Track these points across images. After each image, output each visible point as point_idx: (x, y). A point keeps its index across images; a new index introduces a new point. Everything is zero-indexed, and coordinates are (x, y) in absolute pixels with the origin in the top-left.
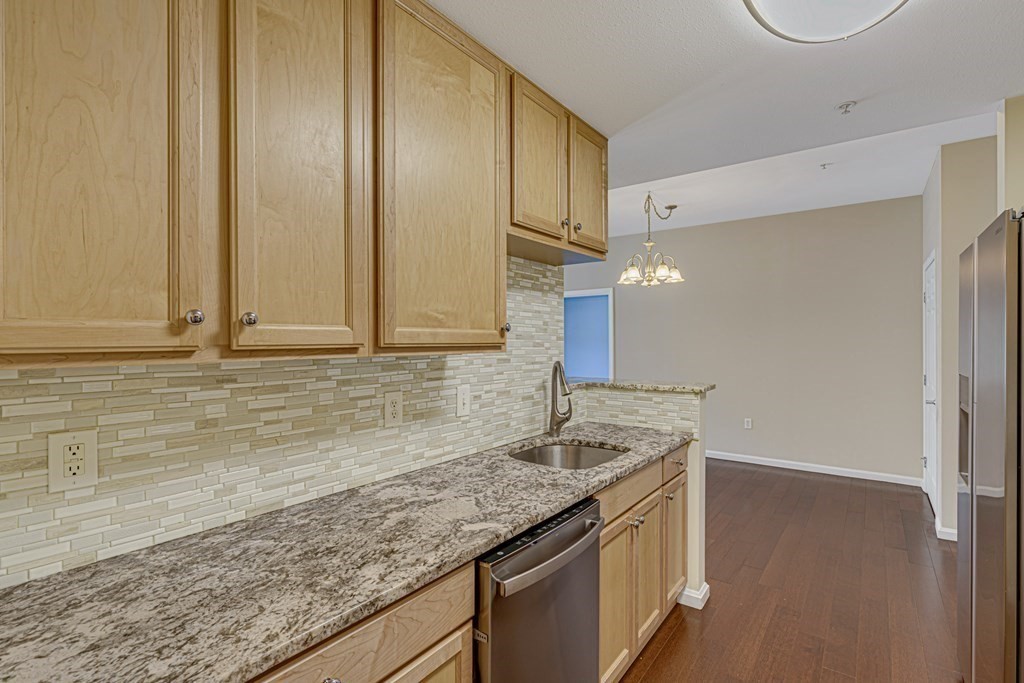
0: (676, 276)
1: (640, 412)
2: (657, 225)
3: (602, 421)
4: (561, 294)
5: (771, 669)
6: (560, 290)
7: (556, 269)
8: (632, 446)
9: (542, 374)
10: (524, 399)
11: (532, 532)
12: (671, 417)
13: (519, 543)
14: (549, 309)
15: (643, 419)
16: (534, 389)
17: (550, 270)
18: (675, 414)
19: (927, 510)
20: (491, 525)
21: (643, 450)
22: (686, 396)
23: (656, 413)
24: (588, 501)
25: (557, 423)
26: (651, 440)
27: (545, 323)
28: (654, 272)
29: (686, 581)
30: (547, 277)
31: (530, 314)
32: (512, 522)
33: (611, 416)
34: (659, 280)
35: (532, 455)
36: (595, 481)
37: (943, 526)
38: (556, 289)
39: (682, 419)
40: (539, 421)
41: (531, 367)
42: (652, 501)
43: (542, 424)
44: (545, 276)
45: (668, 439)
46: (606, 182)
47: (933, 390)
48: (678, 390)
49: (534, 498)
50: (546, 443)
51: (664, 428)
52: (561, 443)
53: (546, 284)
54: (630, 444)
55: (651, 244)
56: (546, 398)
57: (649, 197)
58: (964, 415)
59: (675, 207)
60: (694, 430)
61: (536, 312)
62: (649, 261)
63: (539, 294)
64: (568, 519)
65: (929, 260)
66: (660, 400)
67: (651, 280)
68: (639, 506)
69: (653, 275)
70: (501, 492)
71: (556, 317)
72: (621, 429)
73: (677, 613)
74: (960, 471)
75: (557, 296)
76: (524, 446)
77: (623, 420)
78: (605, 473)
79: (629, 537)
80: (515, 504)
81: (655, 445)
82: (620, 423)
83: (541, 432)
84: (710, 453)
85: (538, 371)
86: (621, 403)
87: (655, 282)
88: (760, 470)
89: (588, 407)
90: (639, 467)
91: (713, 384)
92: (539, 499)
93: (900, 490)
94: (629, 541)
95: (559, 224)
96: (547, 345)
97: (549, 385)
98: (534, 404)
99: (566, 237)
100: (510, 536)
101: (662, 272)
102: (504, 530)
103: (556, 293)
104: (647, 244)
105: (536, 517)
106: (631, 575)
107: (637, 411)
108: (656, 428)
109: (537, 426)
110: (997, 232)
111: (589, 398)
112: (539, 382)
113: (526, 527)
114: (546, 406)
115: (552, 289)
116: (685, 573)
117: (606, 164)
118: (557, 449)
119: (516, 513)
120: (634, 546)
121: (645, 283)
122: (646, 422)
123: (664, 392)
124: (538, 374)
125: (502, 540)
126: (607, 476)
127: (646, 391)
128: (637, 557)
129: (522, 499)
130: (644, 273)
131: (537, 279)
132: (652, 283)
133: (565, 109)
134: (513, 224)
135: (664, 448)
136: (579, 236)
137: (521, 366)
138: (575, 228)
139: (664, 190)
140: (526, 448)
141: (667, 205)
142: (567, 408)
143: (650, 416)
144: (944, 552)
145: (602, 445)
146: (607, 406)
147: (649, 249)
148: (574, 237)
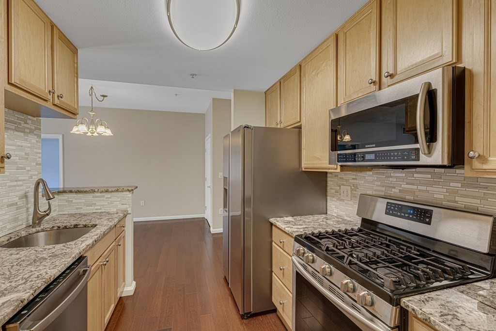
0: (108, 133)
1: (97, 204)
2: (96, 104)
3: (70, 213)
4: (39, 136)
5: (167, 305)
6: (39, 133)
7: (35, 119)
8: (97, 223)
9: (25, 187)
10: (9, 206)
11: (46, 290)
12: (116, 204)
13: (38, 300)
14: (29, 145)
15: (99, 207)
16: (18, 198)
17: (30, 119)
18: (118, 203)
19: (207, 225)
20: (14, 296)
21: (105, 224)
22: (125, 193)
23: (107, 203)
24: (81, 259)
25: (38, 219)
26: (107, 218)
27: (26, 154)
28: (96, 129)
29: (125, 284)
30: (28, 124)
31: (14, 148)
32: (31, 288)
33: (77, 209)
34: (97, 133)
35: (19, 242)
36: (83, 246)
37: (213, 229)
38: (35, 132)
39: (122, 204)
40: (22, 220)
41: (15, 183)
42: (110, 249)
43: (25, 220)
44: (26, 123)
45: (116, 216)
46: (77, 74)
47: (209, 182)
48: (120, 190)
49: (41, 268)
50: (30, 233)
51: (112, 210)
52: (43, 231)
53: (28, 128)
54: (95, 221)
55: (94, 113)
56: (27, 203)
57: (92, 88)
58: (225, 190)
59: (106, 96)
60: (128, 209)
61: (19, 146)
62: (92, 122)
63: (22, 134)
64: (70, 272)
65: (208, 137)
66: (110, 196)
67: (94, 133)
68: (105, 253)
69: (94, 130)
70: (8, 273)
71: (35, 150)
72: (84, 215)
73: (121, 301)
74: (224, 208)
75: (36, 137)
76: (11, 238)
77: (85, 210)
78: (86, 240)
79: (101, 272)
80: (26, 276)
81: (111, 220)
82: (83, 211)
83: (24, 226)
84: (136, 220)
85: (21, 185)
86: (84, 201)
87: (95, 134)
88: (149, 223)
89: (59, 206)
90: (106, 233)
91: (136, 185)
92: (47, 267)
93: (199, 220)
94: (100, 274)
95: (47, 91)
96: (28, 168)
97: (31, 194)
98: (18, 208)
99: (51, 101)
100: (32, 298)
101: (101, 129)
102: (26, 295)
103: (35, 135)
104: (91, 113)
105: (50, 278)
106: (101, 292)
107: (95, 204)
108: (106, 211)
109: (20, 223)
110: (239, 131)
111: (60, 200)
112: (21, 193)
113: (43, 287)
114: (28, 209)
115: (32, 132)
116: (124, 281)
117: (77, 63)
118: (42, 234)
119: (32, 281)
120: (103, 275)
121: (89, 134)
122: (100, 209)
123: (112, 192)
124: (21, 188)
125: (26, 302)
126: (90, 241)
127: (101, 192)
128: (104, 281)
129: (31, 271)
130: (89, 129)
131: (20, 124)
132: (94, 135)
133: (50, 20)
134: (9, 83)
135: (116, 220)
136: (60, 101)
137: (6, 183)
138: (58, 96)
139: (102, 86)
140: (12, 240)
141: (102, 94)
142: (48, 207)
143: (103, 205)
144: (213, 238)
145: (76, 226)
146: (74, 203)
147: (92, 116)
148: (57, 101)
